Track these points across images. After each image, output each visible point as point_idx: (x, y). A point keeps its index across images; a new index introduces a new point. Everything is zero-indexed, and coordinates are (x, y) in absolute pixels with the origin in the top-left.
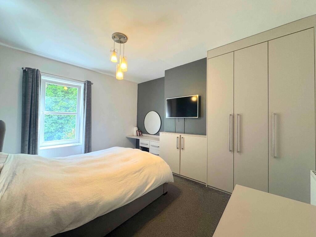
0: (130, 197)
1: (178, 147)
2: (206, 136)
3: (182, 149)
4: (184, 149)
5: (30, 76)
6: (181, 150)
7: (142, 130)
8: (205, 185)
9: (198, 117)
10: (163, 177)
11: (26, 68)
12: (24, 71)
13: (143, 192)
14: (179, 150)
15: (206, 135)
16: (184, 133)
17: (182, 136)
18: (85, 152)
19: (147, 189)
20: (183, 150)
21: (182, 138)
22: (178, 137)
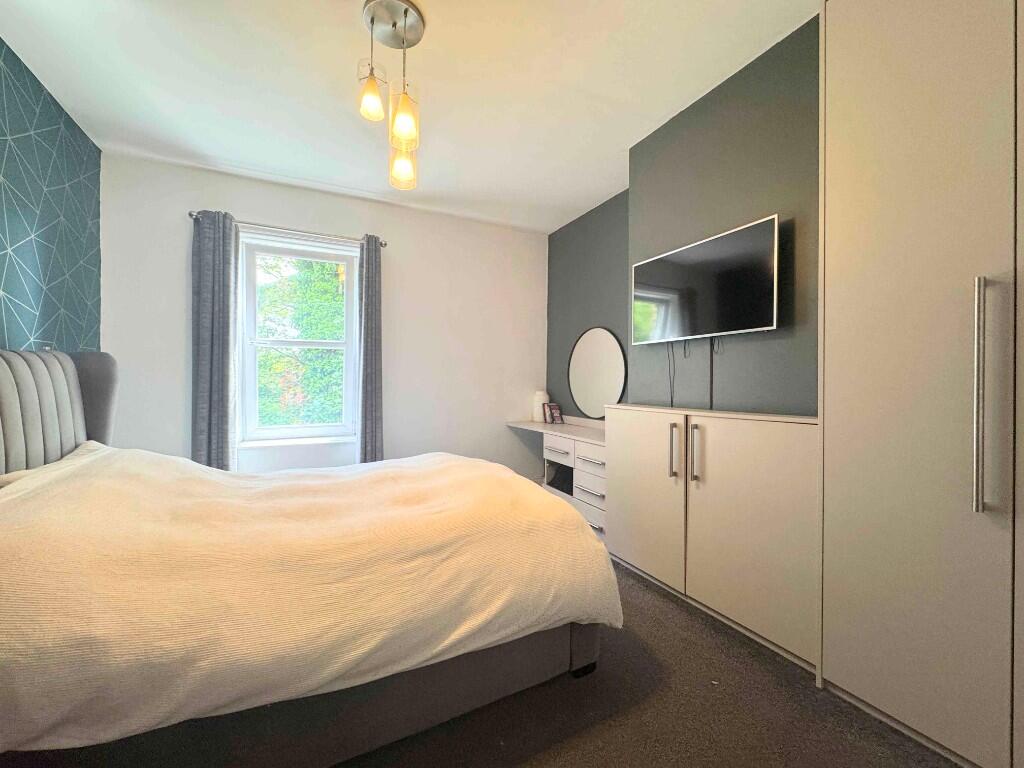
0: (359, 662)
1: (674, 470)
2: (819, 420)
3: (696, 478)
4: (704, 481)
5: (207, 235)
6: (692, 484)
7: (561, 405)
8: (813, 677)
9: (774, 327)
10: (556, 597)
11: (199, 213)
12: (196, 220)
13: (434, 651)
14: (681, 483)
15: (815, 414)
16: (711, 408)
17: (693, 421)
18: (364, 460)
19: (459, 636)
20: (701, 485)
21: (696, 427)
22: (674, 425)
